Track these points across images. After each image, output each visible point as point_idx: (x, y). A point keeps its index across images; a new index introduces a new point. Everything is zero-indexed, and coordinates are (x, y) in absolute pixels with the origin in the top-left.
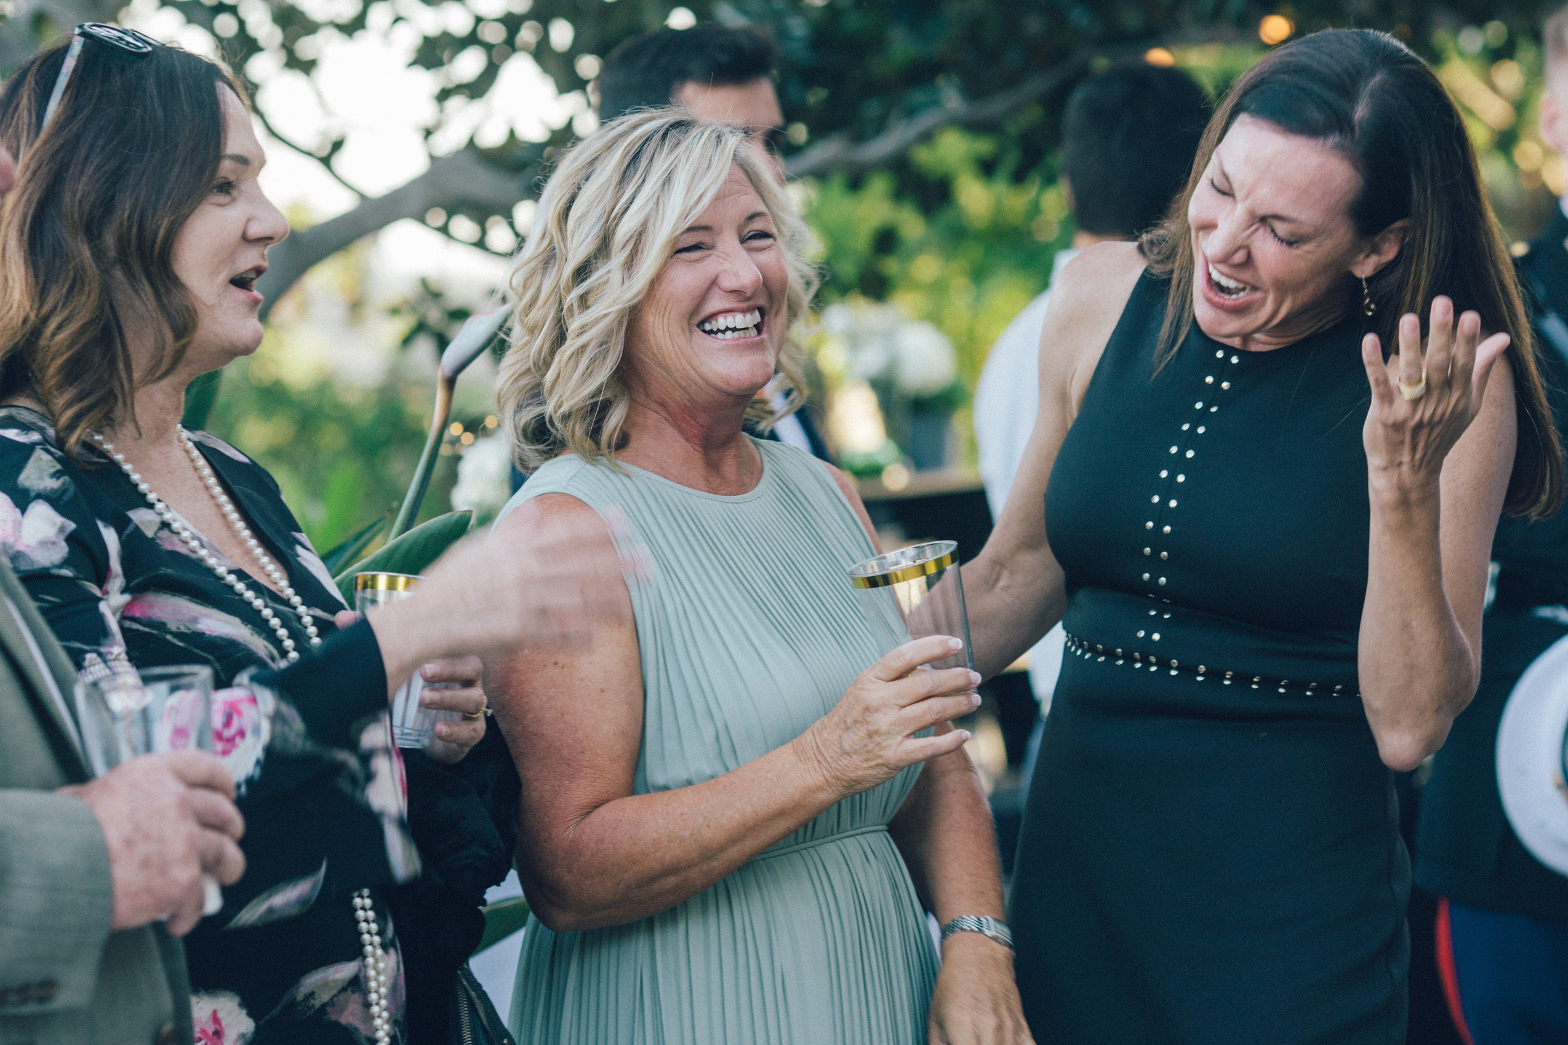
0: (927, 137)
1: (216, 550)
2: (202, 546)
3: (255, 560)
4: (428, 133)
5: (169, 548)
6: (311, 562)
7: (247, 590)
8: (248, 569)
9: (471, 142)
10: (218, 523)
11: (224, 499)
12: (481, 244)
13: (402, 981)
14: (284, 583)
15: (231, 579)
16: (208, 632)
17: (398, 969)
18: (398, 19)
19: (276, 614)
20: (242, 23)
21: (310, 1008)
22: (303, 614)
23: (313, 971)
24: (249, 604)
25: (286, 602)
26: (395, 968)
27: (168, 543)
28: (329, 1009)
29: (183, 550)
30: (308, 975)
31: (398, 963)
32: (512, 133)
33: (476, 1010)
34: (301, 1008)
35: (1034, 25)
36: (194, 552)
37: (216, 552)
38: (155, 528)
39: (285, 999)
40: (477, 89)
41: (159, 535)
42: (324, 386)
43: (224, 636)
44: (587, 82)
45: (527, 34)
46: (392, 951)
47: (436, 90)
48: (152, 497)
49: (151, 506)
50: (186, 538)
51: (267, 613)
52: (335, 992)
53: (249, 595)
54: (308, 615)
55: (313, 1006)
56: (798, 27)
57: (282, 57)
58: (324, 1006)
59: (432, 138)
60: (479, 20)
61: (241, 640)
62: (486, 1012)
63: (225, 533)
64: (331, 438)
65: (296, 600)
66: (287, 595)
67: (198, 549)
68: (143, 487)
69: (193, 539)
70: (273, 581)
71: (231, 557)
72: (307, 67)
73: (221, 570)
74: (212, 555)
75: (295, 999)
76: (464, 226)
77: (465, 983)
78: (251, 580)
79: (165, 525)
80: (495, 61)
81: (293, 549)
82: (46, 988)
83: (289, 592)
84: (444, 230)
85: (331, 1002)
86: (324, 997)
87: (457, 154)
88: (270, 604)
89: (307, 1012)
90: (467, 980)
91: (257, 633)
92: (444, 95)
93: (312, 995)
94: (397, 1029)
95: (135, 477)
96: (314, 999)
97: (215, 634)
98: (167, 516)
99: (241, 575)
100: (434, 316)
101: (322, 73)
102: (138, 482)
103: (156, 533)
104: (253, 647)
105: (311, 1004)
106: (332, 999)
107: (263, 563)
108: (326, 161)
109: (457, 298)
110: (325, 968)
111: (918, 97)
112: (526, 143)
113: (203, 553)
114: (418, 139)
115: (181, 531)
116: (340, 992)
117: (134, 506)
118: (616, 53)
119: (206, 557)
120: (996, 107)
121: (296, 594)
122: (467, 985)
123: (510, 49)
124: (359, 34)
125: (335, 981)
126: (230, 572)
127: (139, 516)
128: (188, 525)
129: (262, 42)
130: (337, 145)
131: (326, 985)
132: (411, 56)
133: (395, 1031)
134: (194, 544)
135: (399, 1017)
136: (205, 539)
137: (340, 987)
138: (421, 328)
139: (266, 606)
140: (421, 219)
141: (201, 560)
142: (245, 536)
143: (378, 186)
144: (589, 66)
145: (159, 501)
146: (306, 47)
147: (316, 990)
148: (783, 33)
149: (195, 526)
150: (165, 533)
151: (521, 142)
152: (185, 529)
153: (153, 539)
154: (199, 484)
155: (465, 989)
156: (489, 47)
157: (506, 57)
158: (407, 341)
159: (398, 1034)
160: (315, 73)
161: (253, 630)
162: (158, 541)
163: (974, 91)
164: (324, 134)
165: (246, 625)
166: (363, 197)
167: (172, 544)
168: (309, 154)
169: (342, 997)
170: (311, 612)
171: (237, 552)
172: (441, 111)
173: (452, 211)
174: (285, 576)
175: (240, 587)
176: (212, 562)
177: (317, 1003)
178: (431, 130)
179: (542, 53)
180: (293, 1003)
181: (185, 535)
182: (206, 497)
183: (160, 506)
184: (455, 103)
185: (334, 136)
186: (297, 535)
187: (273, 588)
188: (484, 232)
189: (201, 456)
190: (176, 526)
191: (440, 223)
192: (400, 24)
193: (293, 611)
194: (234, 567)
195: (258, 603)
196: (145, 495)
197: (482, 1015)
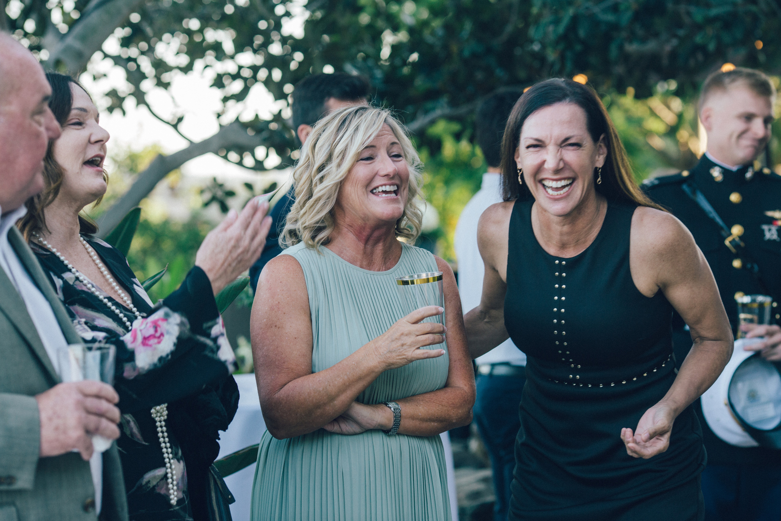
0: (433, 122)
1: (100, 289)
2: (93, 286)
3: (116, 292)
4: (219, 116)
5: (80, 289)
6: (141, 291)
7: (112, 306)
8: (114, 297)
9: (237, 119)
10: (99, 276)
11: (101, 265)
12: (240, 163)
13: (185, 474)
14: (129, 302)
15: (106, 301)
16: (99, 326)
17: (184, 469)
18: (206, 66)
19: (125, 316)
20: (138, 66)
21: (148, 488)
22: (138, 316)
23: (149, 472)
24: (113, 312)
25: (130, 311)
26: (183, 469)
27: (79, 287)
28: (156, 488)
29: (84, 289)
30: (147, 473)
31: (184, 466)
32: (257, 116)
33: (217, 484)
34: (144, 488)
35: (479, 76)
36: (89, 289)
37: (100, 290)
38: (73, 280)
39: (138, 484)
40: (240, 97)
41: (75, 283)
42: (166, 223)
43: (105, 327)
44: (288, 95)
45: (263, 74)
46: (181, 462)
47: (222, 97)
48: (70, 266)
49: (70, 270)
50: (86, 283)
51: (121, 315)
52: (159, 480)
53: (113, 308)
54: (140, 316)
55: (150, 487)
56: (379, 74)
57: (155, 81)
58: (154, 486)
59: (221, 118)
60: (240, 67)
61: (113, 329)
62: (221, 484)
63: (102, 280)
64: (167, 245)
65: (135, 309)
66: (131, 307)
67: (91, 288)
68: (66, 262)
69: (88, 284)
70: (124, 301)
71: (106, 291)
72: (166, 86)
73: (101, 297)
74: (97, 291)
75: (141, 484)
76: (233, 156)
77: (212, 472)
78: (115, 301)
79: (77, 278)
80: (248, 85)
81: (133, 286)
82: (11, 479)
83: (131, 306)
84: (225, 157)
85: (157, 485)
86: (154, 483)
87: (231, 124)
88: (124, 312)
89: (147, 490)
90: (213, 471)
91: (119, 325)
92: (225, 99)
93: (149, 482)
94: (184, 495)
95: (62, 258)
96: (150, 484)
97: (102, 326)
98: (77, 274)
99: (110, 299)
100: (219, 194)
101: (173, 88)
102: (64, 260)
103: (74, 283)
104: (118, 332)
105: (149, 486)
106: (157, 483)
107: (120, 293)
108: (175, 126)
109: (229, 186)
110: (153, 470)
111: (429, 105)
112: (263, 120)
113: (93, 289)
114: (214, 118)
115: (83, 280)
116: (160, 480)
117: (64, 272)
118: (301, 83)
119: (95, 292)
120: (463, 110)
121: (134, 307)
122: (213, 473)
123: (254, 81)
124: (190, 72)
125: (158, 476)
126: (105, 298)
127: (67, 276)
128: (86, 278)
129: (147, 75)
130: (180, 120)
131: (155, 477)
132: (212, 83)
133: (184, 496)
134: (89, 286)
135: (185, 489)
136: (94, 284)
137: (160, 478)
138: (214, 199)
139: (121, 313)
140: (216, 153)
141: (93, 293)
142: (111, 282)
143: (198, 138)
144: (288, 88)
145: (73, 268)
146: (166, 77)
147: (150, 480)
148: (372, 77)
149: (89, 278)
150: (77, 282)
151: (261, 120)
152: (85, 280)
153: (73, 285)
154: (90, 259)
155: (212, 474)
156: (245, 79)
157: (253, 84)
158: (207, 204)
159: (185, 497)
160: (169, 88)
161: (118, 324)
162: (75, 286)
163: (454, 103)
164: (174, 115)
165: (115, 322)
166: (191, 142)
167: (81, 287)
168: (168, 123)
169: (161, 482)
170: (141, 315)
171: (108, 288)
172: (225, 106)
173: (228, 150)
174: (130, 298)
175: (109, 304)
176: (97, 293)
177: (151, 485)
178: (221, 114)
179: (268, 82)
180: (141, 486)
181: (85, 282)
182: (93, 264)
183: (73, 270)
184: (231, 103)
185: (179, 115)
186: (134, 280)
187: (124, 305)
188: (242, 158)
189: (90, 247)
190: (81, 278)
191: (224, 154)
192: (208, 69)
193: (134, 315)
194: (108, 296)
195: (117, 311)
196: (67, 266)
197: (220, 486)
